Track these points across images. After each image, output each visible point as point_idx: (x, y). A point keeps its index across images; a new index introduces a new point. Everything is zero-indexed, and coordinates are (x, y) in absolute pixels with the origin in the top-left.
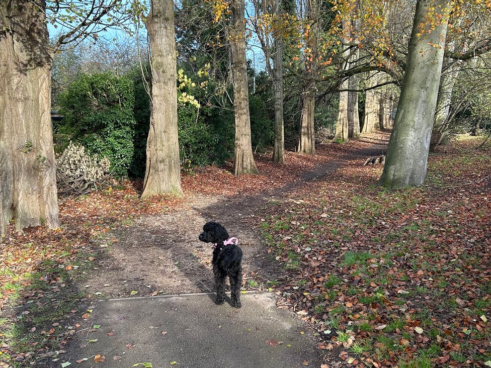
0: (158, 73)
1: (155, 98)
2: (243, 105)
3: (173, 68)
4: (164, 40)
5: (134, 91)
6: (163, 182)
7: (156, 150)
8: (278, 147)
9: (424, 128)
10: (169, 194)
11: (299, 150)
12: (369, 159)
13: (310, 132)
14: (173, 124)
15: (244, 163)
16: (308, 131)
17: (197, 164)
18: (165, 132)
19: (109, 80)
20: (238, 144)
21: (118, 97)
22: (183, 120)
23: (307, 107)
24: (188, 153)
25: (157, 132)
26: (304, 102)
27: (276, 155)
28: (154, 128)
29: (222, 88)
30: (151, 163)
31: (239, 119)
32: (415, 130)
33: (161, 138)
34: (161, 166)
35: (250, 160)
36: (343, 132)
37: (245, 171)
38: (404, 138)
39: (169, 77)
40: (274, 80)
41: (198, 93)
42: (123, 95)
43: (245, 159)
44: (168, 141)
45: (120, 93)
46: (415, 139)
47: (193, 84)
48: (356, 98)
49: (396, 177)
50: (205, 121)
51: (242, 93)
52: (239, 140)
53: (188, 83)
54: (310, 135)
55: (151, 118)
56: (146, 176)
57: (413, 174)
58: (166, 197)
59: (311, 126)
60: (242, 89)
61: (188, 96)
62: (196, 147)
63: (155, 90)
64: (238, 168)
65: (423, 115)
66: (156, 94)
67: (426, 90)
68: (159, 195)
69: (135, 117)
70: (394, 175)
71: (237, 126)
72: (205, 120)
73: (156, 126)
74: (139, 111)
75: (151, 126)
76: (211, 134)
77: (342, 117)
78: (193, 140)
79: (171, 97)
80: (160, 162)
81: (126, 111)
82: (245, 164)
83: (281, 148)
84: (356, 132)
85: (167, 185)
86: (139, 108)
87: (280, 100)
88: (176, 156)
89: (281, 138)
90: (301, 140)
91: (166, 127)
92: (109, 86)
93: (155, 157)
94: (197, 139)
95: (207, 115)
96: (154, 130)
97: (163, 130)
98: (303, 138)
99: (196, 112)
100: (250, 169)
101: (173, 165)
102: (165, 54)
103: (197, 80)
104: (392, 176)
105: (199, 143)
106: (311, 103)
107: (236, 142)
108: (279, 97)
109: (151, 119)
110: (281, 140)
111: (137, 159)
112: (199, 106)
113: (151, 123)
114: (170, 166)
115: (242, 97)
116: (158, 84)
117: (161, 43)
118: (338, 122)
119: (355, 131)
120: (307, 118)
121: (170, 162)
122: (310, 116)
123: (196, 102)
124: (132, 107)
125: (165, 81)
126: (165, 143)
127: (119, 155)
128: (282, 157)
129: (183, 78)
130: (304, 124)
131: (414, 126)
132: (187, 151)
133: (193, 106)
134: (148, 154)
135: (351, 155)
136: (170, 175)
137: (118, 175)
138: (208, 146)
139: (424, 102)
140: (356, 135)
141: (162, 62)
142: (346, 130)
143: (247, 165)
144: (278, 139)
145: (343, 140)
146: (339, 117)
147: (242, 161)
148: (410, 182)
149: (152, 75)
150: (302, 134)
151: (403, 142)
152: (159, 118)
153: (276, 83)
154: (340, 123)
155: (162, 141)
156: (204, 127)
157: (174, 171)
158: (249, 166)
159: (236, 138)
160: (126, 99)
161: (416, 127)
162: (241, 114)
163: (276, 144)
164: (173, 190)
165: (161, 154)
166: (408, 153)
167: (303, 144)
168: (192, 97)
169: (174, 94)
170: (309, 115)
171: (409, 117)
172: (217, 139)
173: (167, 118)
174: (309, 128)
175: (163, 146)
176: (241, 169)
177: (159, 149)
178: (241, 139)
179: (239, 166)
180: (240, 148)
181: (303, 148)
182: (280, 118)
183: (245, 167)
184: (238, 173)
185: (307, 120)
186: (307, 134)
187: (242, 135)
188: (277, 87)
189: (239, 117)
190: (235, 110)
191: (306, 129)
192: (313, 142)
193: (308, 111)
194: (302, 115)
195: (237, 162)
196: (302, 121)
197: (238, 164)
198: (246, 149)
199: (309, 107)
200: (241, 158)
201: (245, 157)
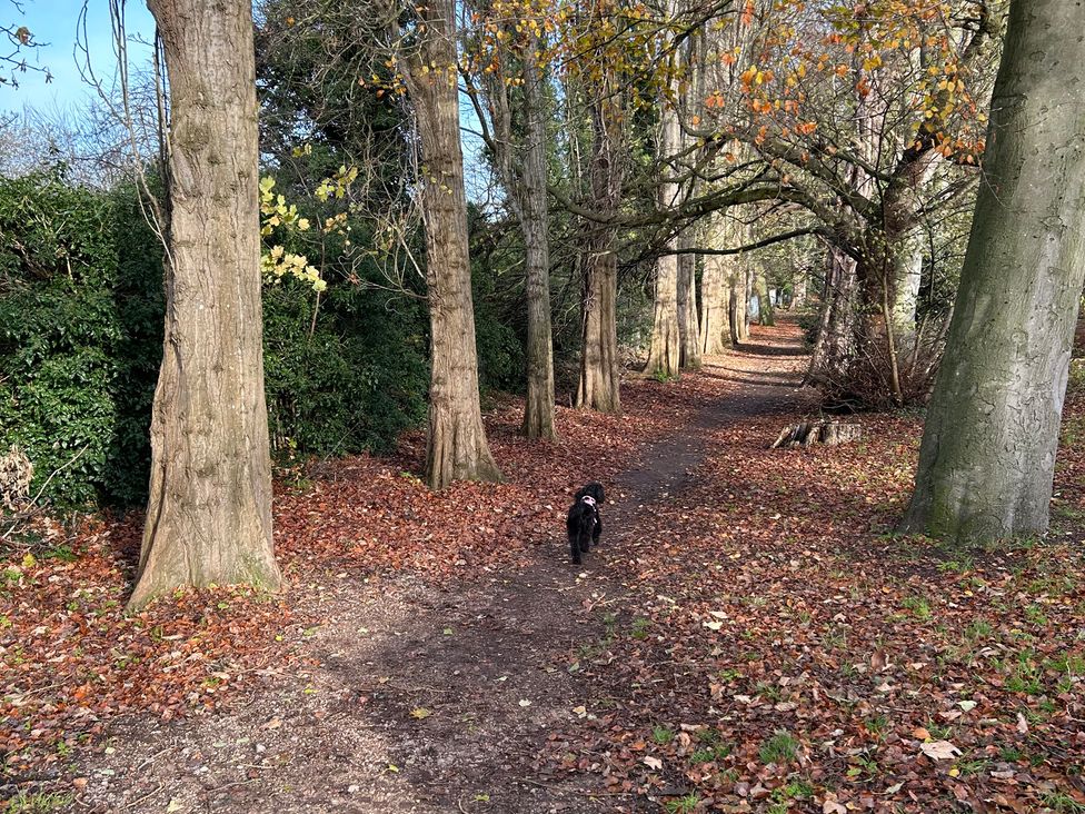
0: (192, 166)
1: (183, 252)
2: (454, 282)
3: (248, 149)
4: (213, 50)
5: (115, 235)
6: (210, 544)
7: (187, 432)
8: (538, 398)
9: (1053, 353)
10: (231, 587)
11: (580, 401)
12: (787, 430)
13: (606, 356)
14: (249, 343)
15: (461, 449)
16: (602, 353)
17: (313, 451)
18: (217, 368)
19: (31, 197)
20: (441, 395)
21: (61, 252)
22: (274, 324)
23: (598, 291)
24: (287, 418)
25: (190, 368)
26: (591, 279)
27: (534, 420)
28: (178, 355)
29: (392, 230)
30: (169, 476)
31: (442, 323)
32: (1029, 358)
33: (204, 389)
34: (204, 490)
35: (477, 442)
36: (667, 353)
37: (463, 474)
38: (994, 383)
39: (234, 178)
40: (525, 219)
41: (318, 247)
42: (78, 246)
43: (461, 440)
44: (231, 400)
45: (69, 240)
46: (1028, 385)
47: (304, 224)
48: (690, 272)
49: (972, 510)
50: (338, 328)
51: (450, 246)
52: (444, 383)
53: (288, 218)
54: (607, 364)
55: (167, 320)
56: (150, 523)
57: (1024, 498)
58: (221, 598)
59: (608, 341)
60: (453, 236)
61: (288, 258)
62: (312, 404)
63: (184, 224)
64: (442, 466)
65: (1051, 312)
66: (186, 238)
67: (1060, 234)
68: (196, 591)
69: (119, 314)
70: (965, 502)
71: (438, 344)
72: (337, 323)
73: (185, 348)
74: (133, 299)
75: (168, 349)
76: (355, 363)
77: (664, 318)
78: (303, 382)
79: (240, 247)
80: (201, 474)
81: (92, 299)
82: (461, 452)
83: (546, 399)
84: (693, 354)
85: (225, 554)
86: (133, 289)
87: (542, 273)
88: (258, 451)
89: (546, 372)
90: (584, 377)
91: (222, 353)
92: (33, 216)
93: (181, 456)
94: (313, 379)
95: (342, 311)
96: (179, 360)
97: (211, 362)
98: (589, 373)
99: (311, 301)
100: (477, 467)
101: (246, 484)
102: (217, 99)
103: (314, 212)
104: (957, 505)
105: (320, 390)
106: (607, 282)
107: (435, 388)
108: (539, 263)
109: (168, 325)
110: (546, 378)
111: (124, 451)
112: (321, 285)
113: (167, 339)
114: (237, 487)
115: (453, 257)
116: (193, 203)
117: (203, 61)
118: (657, 330)
119: (689, 352)
120: (599, 320)
121: (235, 473)
122: (608, 315)
123: (313, 273)
124: (108, 285)
125: (217, 193)
126: (218, 407)
127: (67, 438)
128: (548, 426)
129: (274, 202)
130: (593, 336)
131: (1025, 346)
132: (285, 413)
133: (305, 286)
134: (157, 444)
135: (706, 412)
136: (236, 521)
137: (61, 503)
138: (346, 400)
139: (1054, 272)
140: (692, 360)
141: (206, 126)
142: (675, 350)
143: (467, 456)
144: (538, 377)
145: (669, 374)
146: (658, 318)
147: (454, 443)
148: (1017, 522)
149: (170, 174)
150: (588, 360)
151: (992, 397)
152: (197, 318)
154: (660, 333)
155: (206, 402)
156: (333, 343)
157: (251, 503)
158: (474, 457)
159: (434, 377)
160: (87, 258)
161: (1030, 350)
162: (450, 309)
163: (534, 390)
164: (245, 571)
165: (204, 448)
166: (1008, 432)
167: (589, 387)
168: (301, 261)
169: (250, 238)
170: (604, 312)
171: (1010, 320)
172: (373, 379)
173: (226, 323)
174: (605, 346)
175: (210, 417)
176: (450, 468)
177: (196, 428)
178: (449, 380)
179: (445, 459)
180: (447, 407)
181: (590, 396)
182: (542, 320)
183: (462, 461)
184: (441, 481)
185: (598, 326)
186: (600, 361)
187: (452, 369)
188: (532, 235)
189: (443, 317)
190: (432, 297)
191: (597, 348)
192: (616, 380)
193: (601, 302)
194: (588, 313)
195: (439, 449)
196: (586, 327)
197: (440, 455)
198: (464, 409)
199: (604, 292)
200: (449, 435)
201: (461, 432)
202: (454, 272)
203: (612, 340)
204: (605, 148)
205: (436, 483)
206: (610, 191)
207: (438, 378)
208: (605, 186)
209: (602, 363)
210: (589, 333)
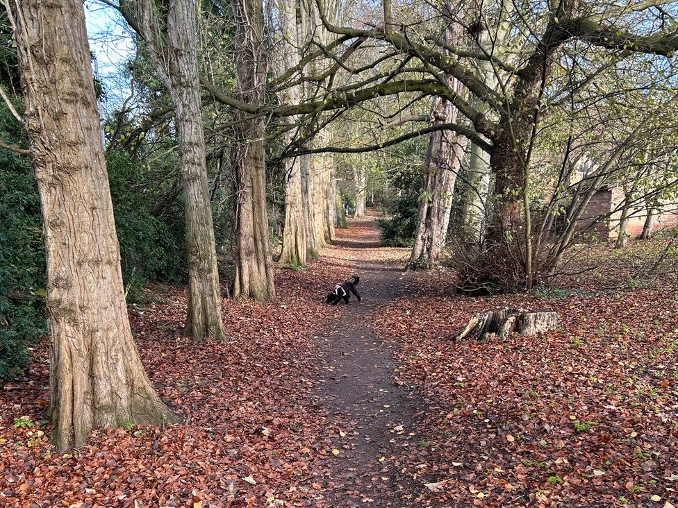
8: (202, 294)
11: (237, 292)
13: (260, 248)
15: (102, 384)
16: (256, 244)
20: (65, 304)
23: (249, 184)
26: (242, 170)
27: (198, 319)
31: (56, 192)
35: (128, 371)
36: (296, 246)
37: (108, 420)
40: (173, 86)
43: (101, 369)
52: (68, 286)
54: (261, 256)
59: (261, 233)
64: (73, 413)
71: (54, 225)
77: (293, 217)
82: (103, 389)
83: (212, 295)
84: (312, 247)
87: (197, 150)
89: (210, 265)
90: (241, 268)
98: (245, 264)
100: (131, 407)
106: (258, 175)
107: (54, 294)
108: (194, 139)
110: (210, 271)
118: (287, 227)
119: (309, 246)
120: (251, 213)
122: (260, 207)
128: (216, 324)
130: (246, 228)
140: (312, 252)
142: (302, 243)
143: (113, 393)
144: (201, 271)
145: (299, 264)
146: (288, 217)
147: (92, 376)
150: (243, 252)
153: (181, 94)
154: (291, 230)
158: (124, 392)
159: (51, 277)
162: (68, 169)
163: (196, 285)
167: (246, 278)
170: (256, 204)
174: (259, 237)
176: (88, 414)
178: (75, 282)
179: (78, 402)
180: (74, 322)
181: (247, 286)
182: (201, 205)
183: (105, 400)
184: (74, 436)
185: (251, 218)
186: (255, 252)
187: (79, 264)
188: (184, 106)
189: (57, 183)
190: (37, 150)
191: (251, 240)
192: (271, 272)
193: (253, 195)
194: (240, 205)
195: (67, 386)
196: (239, 219)
197: (69, 396)
198: (104, 325)
199: (255, 185)
200: (81, 364)
201: (101, 358)
202: (69, 109)
203: (265, 232)
204: (249, 39)
205: (65, 440)
206: (255, 82)
207: (58, 279)
208: (250, 77)
209: (257, 255)
210: (243, 225)
